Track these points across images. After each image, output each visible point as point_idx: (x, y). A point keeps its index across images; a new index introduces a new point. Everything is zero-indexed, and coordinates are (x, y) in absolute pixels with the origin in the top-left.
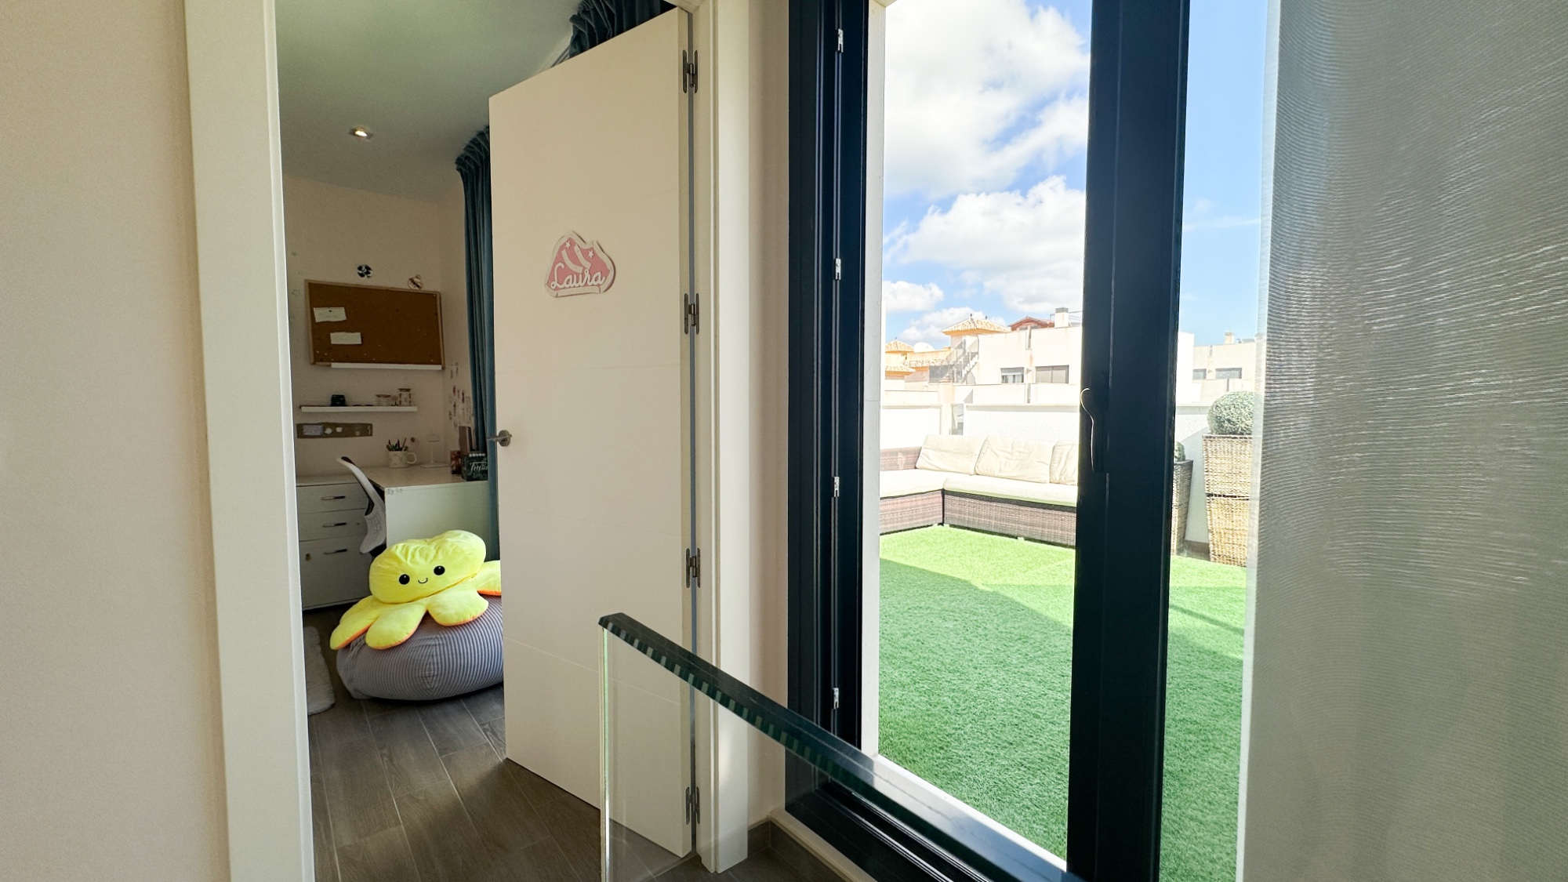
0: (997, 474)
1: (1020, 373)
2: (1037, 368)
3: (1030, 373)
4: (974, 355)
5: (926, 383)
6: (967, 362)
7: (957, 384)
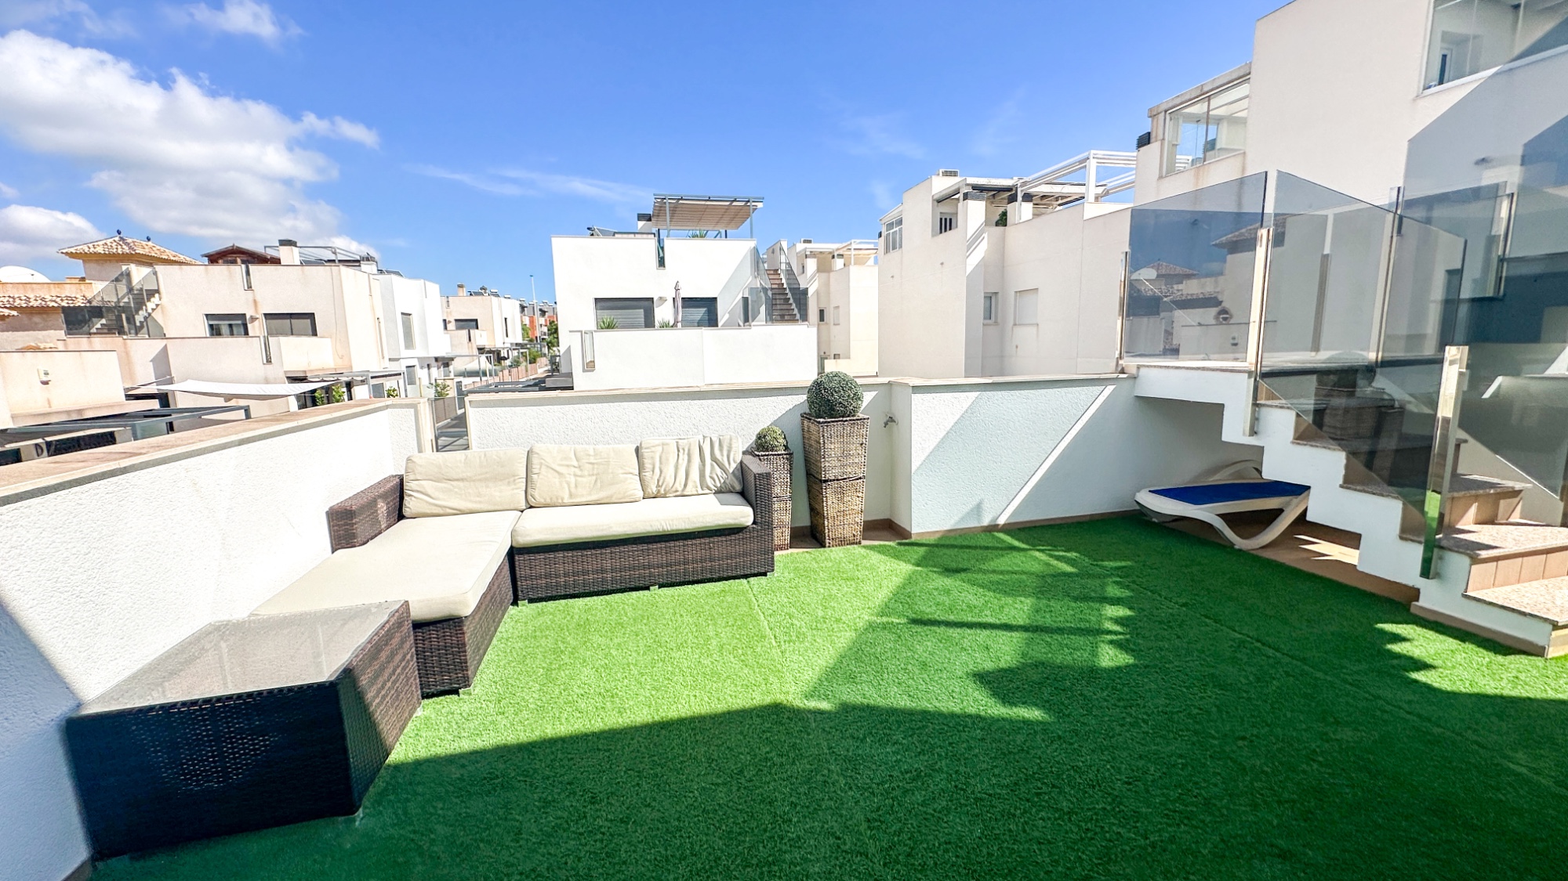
0: (567, 500)
1: (240, 322)
2: (266, 315)
3: (256, 323)
4: (152, 293)
5: (61, 334)
6: (140, 304)
7: (129, 337)
